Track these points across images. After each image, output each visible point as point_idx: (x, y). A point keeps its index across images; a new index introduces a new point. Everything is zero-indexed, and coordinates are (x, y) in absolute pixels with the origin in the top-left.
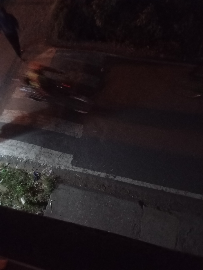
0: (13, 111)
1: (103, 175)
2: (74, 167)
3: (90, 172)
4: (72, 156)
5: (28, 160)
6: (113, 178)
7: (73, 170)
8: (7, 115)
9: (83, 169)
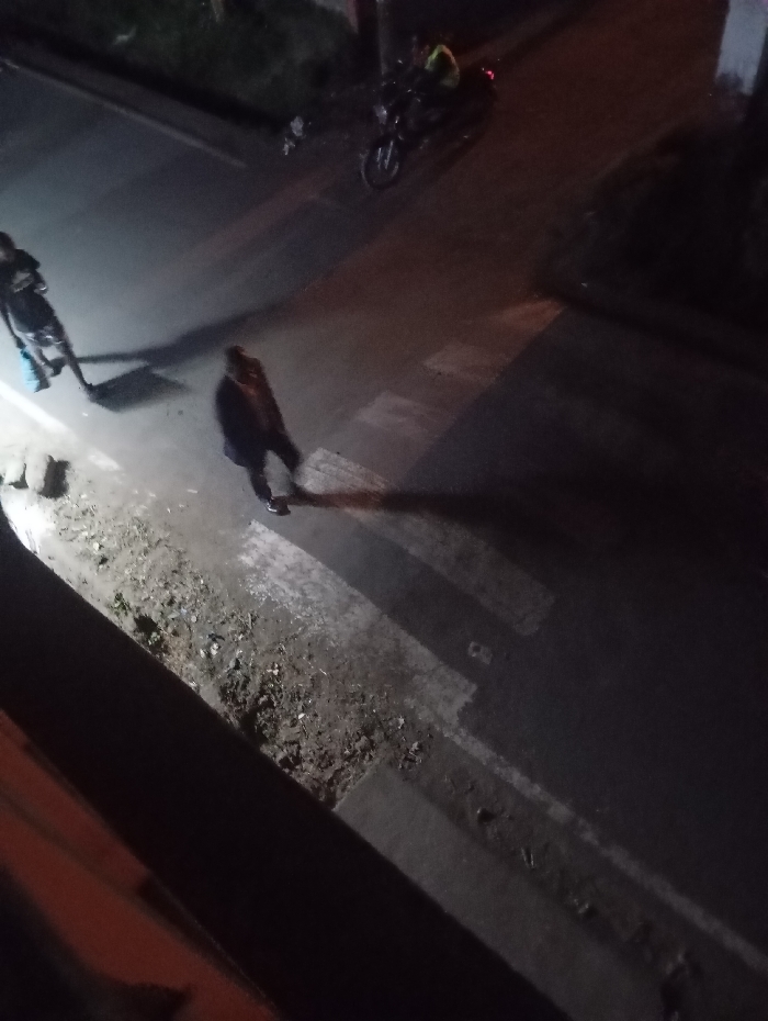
0: (343, 462)
1: (560, 811)
2: (463, 732)
3: (516, 778)
4: (474, 688)
5: (323, 641)
6: (596, 843)
7: (458, 741)
8: (322, 466)
9: (494, 754)
